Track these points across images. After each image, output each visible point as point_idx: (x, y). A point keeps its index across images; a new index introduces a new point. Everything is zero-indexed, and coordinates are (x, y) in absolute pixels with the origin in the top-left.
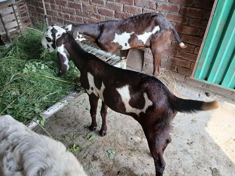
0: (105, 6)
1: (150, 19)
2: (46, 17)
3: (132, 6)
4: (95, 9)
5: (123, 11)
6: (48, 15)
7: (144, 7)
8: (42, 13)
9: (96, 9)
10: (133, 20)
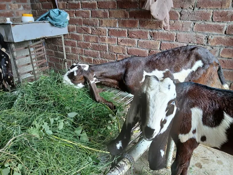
0: (136, 46)
1: (188, 52)
2: (65, 61)
3: (172, 43)
4: (123, 50)
5: (160, 49)
6: (68, 60)
7: (190, 42)
8: (61, 58)
9: (125, 51)
10: (165, 55)
